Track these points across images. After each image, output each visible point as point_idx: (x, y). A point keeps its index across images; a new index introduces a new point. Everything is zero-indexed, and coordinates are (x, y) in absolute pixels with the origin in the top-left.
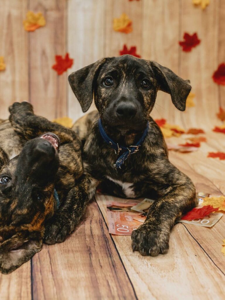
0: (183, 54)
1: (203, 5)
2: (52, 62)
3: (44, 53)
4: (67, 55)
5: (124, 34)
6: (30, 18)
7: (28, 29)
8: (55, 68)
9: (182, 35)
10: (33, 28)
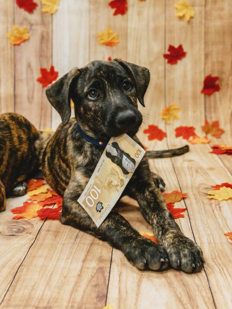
0: (168, 66)
1: (187, 18)
2: (37, 75)
3: (29, 66)
4: (52, 68)
5: (108, 47)
6: (15, 32)
7: (13, 43)
8: (40, 80)
9: (167, 47)
10: (18, 42)
